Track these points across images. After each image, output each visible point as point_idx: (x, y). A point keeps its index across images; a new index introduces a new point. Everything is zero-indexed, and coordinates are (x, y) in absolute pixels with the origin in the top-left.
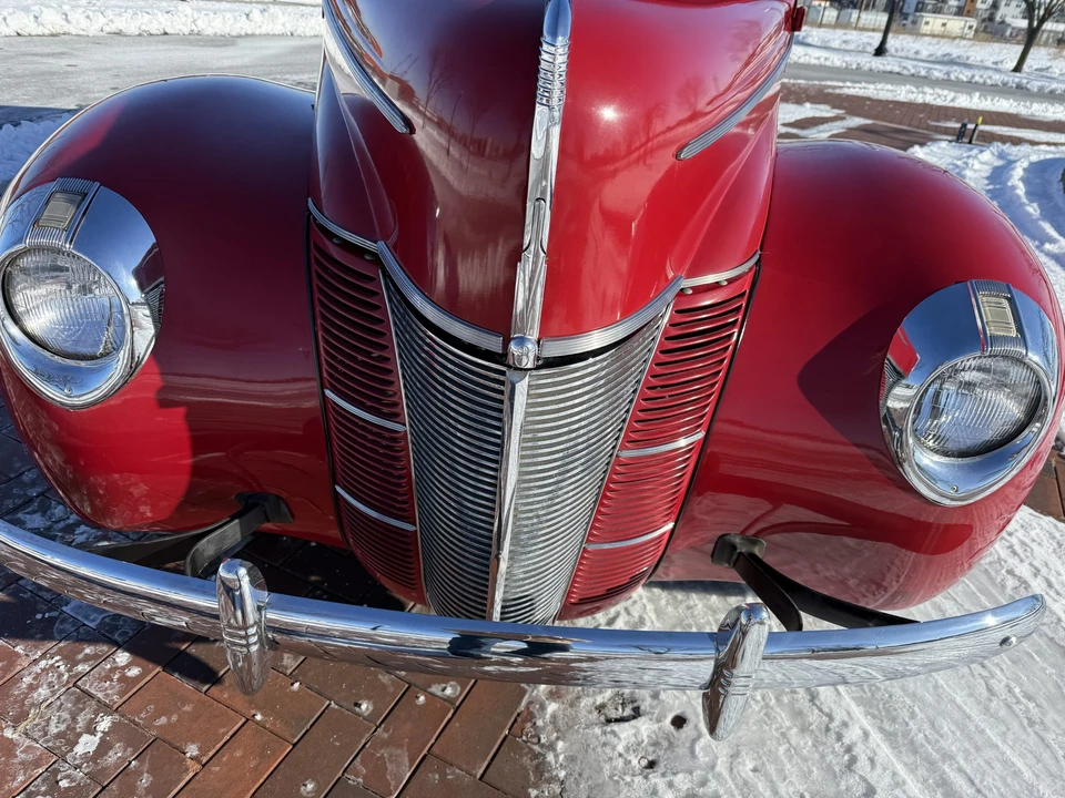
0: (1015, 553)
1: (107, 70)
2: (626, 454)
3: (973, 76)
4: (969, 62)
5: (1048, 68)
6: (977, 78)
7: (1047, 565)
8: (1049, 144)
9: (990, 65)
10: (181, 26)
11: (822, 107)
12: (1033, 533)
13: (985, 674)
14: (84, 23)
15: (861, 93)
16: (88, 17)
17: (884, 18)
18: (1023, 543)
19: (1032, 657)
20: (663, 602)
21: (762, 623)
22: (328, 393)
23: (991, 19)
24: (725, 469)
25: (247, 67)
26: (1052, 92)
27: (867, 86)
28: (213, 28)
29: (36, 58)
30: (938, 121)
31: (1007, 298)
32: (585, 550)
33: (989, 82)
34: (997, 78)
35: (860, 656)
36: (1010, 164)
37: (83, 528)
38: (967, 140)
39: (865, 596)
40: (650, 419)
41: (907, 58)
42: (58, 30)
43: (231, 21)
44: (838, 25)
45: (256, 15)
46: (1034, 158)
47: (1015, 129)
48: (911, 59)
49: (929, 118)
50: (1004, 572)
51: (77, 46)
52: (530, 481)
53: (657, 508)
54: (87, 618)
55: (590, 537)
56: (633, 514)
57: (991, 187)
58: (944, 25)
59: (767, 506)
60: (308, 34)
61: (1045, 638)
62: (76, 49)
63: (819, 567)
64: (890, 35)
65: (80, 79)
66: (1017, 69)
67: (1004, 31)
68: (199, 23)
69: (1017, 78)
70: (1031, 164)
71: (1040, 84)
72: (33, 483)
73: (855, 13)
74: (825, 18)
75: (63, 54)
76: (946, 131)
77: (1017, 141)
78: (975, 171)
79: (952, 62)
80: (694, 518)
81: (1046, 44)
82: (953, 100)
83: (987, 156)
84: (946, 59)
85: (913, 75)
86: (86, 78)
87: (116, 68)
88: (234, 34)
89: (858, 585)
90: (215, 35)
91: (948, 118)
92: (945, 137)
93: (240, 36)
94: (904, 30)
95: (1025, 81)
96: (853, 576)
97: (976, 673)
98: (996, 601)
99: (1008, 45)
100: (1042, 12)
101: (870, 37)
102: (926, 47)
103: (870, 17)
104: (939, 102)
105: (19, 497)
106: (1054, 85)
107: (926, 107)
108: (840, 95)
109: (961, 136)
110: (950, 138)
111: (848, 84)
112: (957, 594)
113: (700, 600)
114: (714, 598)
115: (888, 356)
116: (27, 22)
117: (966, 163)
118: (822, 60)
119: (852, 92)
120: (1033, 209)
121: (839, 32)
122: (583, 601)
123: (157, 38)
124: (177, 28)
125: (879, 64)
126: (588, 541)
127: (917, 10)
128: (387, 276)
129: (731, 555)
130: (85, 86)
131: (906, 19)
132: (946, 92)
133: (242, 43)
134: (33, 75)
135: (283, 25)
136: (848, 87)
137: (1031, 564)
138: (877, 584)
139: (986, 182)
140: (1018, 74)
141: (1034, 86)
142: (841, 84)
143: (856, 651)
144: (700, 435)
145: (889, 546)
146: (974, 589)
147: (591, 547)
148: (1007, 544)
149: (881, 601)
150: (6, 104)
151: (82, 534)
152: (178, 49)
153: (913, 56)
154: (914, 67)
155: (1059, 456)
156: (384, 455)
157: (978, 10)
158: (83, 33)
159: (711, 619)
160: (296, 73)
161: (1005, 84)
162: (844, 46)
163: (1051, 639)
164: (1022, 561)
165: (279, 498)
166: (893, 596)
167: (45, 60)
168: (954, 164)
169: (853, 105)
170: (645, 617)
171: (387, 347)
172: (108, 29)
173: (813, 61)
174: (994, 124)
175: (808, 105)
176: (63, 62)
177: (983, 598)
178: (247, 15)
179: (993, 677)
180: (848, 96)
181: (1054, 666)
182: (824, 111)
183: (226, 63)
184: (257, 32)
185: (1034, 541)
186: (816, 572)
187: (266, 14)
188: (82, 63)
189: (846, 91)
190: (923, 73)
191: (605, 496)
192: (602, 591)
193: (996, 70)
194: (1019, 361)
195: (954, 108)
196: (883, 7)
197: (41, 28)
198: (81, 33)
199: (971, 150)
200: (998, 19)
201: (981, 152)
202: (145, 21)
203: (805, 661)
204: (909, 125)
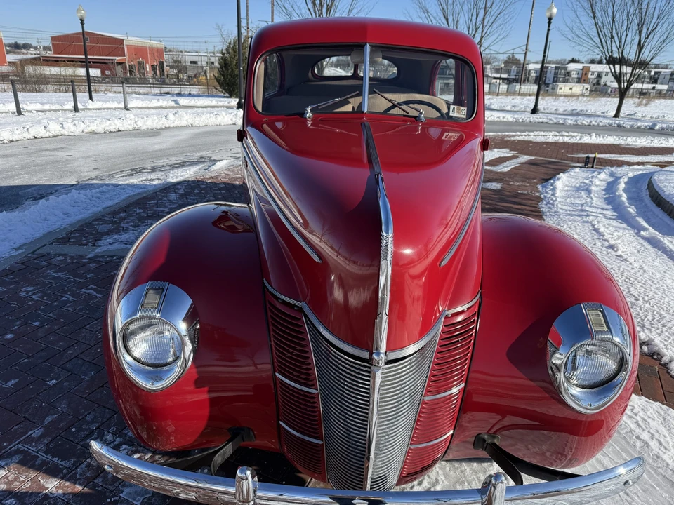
0: (639, 426)
1: (89, 157)
2: (427, 399)
3: (591, 122)
4: (588, 113)
5: (634, 114)
6: (593, 123)
7: (658, 432)
8: (639, 164)
9: (600, 114)
10: (128, 126)
11: (504, 150)
12: (648, 413)
13: (629, 499)
14: (73, 128)
15: (526, 138)
16: (75, 125)
17: (535, 88)
18: (644, 420)
19: (654, 487)
20: (448, 469)
21: (502, 482)
22: (277, 374)
23: (598, 83)
24: (476, 399)
25: (169, 149)
26: (639, 127)
27: (529, 133)
28: (146, 125)
29: (48, 153)
30: (573, 154)
31: (601, 311)
32: (410, 449)
33: (601, 124)
34: (605, 122)
35: (558, 495)
36: (617, 179)
37: (124, 446)
38: (591, 166)
39: (556, 461)
40: (438, 381)
41: (551, 113)
42: (58, 133)
43: (157, 121)
44: (509, 93)
45: (171, 116)
46: (631, 175)
47: (619, 156)
48: (553, 114)
49: (568, 152)
50: (634, 437)
51: (69, 143)
52: (383, 418)
53: (444, 424)
54: (134, 500)
55: (412, 441)
56: (433, 428)
57: (607, 196)
58: (571, 89)
59: (499, 417)
60: (201, 125)
61: (660, 476)
62: (70, 145)
63: (530, 447)
64: (540, 98)
65: (75, 164)
66: (617, 115)
67: (607, 89)
68: (138, 123)
69: (617, 121)
70: (630, 178)
71: (631, 123)
72: (93, 421)
73: (518, 86)
74: (500, 90)
75: (62, 148)
76: (578, 160)
77: (620, 164)
78: (597, 186)
79: (578, 114)
80: (462, 426)
81: (632, 96)
82: (580, 139)
83: (603, 176)
84: (574, 112)
85: (556, 123)
86: (79, 163)
87: (95, 155)
88: (158, 128)
89: (551, 455)
90: (148, 129)
91: (578, 151)
92: (578, 165)
93: (162, 129)
94: (547, 93)
95: (622, 122)
96: (548, 451)
97: (624, 499)
98: (632, 455)
99: (610, 99)
100: (626, 84)
101: (528, 100)
102: (561, 105)
103: (527, 87)
104: (573, 141)
105: (86, 430)
106: (639, 124)
107: (564, 144)
108: (514, 140)
109: (587, 163)
110: (580, 165)
111: (518, 133)
112: (609, 453)
113: (468, 466)
114: (475, 465)
115: (549, 339)
116: (39, 130)
117: (591, 181)
118: (501, 118)
119: (521, 138)
120: (632, 210)
121: (510, 98)
122: (409, 475)
123: (114, 134)
124: (126, 127)
125: (534, 118)
126: (411, 444)
127: (553, 82)
128: (306, 316)
129: (484, 445)
130: (79, 168)
131: (548, 87)
132: (576, 134)
133: (164, 133)
134: (48, 164)
135: (187, 121)
136: (519, 136)
137: (649, 432)
138: (560, 455)
139: (604, 193)
140: (617, 119)
141: (628, 124)
142: (514, 134)
143: (556, 493)
144: (462, 385)
145: (563, 434)
146: (619, 449)
147: (413, 447)
148: (635, 421)
149: (565, 463)
150: (35, 184)
151: (124, 450)
152: (128, 141)
153: (555, 112)
154: (556, 118)
155: (660, 364)
156: (303, 400)
157: (590, 79)
158: (72, 134)
159: (475, 477)
160: (198, 151)
161: (610, 125)
162: (513, 109)
163: (664, 476)
164: (644, 430)
165: (249, 429)
166: (571, 460)
167: (53, 153)
168: (584, 183)
169: (523, 147)
170: (439, 478)
171: (308, 352)
172: (86, 131)
173: (496, 119)
174: (606, 153)
175: (496, 150)
176: (64, 154)
177: (624, 454)
178: (166, 117)
179: (633, 501)
180: (519, 141)
181: (667, 492)
182: (505, 153)
183: (157, 147)
184: (172, 126)
185: (649, 417)
186: (529, 449)
187: (177, 115)
188: (74, 153)
189: (517, 138)
190: (561, 122)
191: (418, 420)
192: (419, 469)
193: (604, 117)
194: (610, 341)
195: (581, 144)
196: (534, 81)
197: (48, 133)
198: (71, 134)
199: (594, 172)
200: (602, 83)
201: (600, 173)
202: (107, 124)
203: (530, 500)
204: (556, 158)
